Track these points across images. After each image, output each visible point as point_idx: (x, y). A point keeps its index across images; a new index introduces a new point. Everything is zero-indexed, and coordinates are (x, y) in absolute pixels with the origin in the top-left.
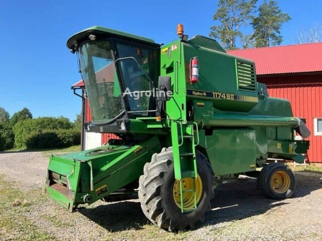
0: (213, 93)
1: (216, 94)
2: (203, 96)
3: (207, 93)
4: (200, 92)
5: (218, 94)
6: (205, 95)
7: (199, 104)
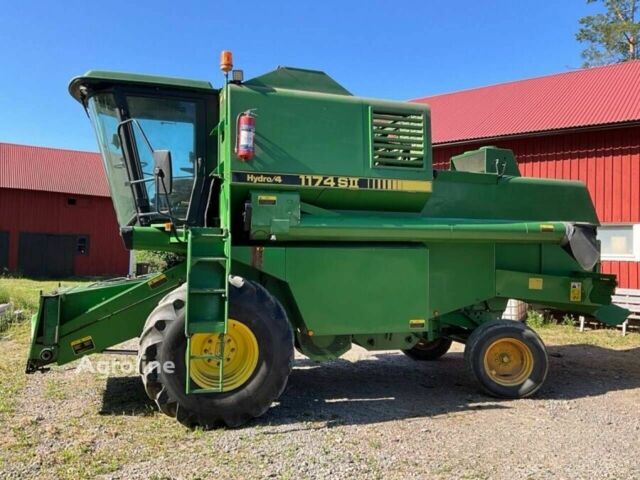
0: (302, 177)
1: (309, 178)
2: (274, 182)
3: (283, 177)
4: (265, 175)
5: (315, 177)
6: (280, 181)
7: (264, 198)
